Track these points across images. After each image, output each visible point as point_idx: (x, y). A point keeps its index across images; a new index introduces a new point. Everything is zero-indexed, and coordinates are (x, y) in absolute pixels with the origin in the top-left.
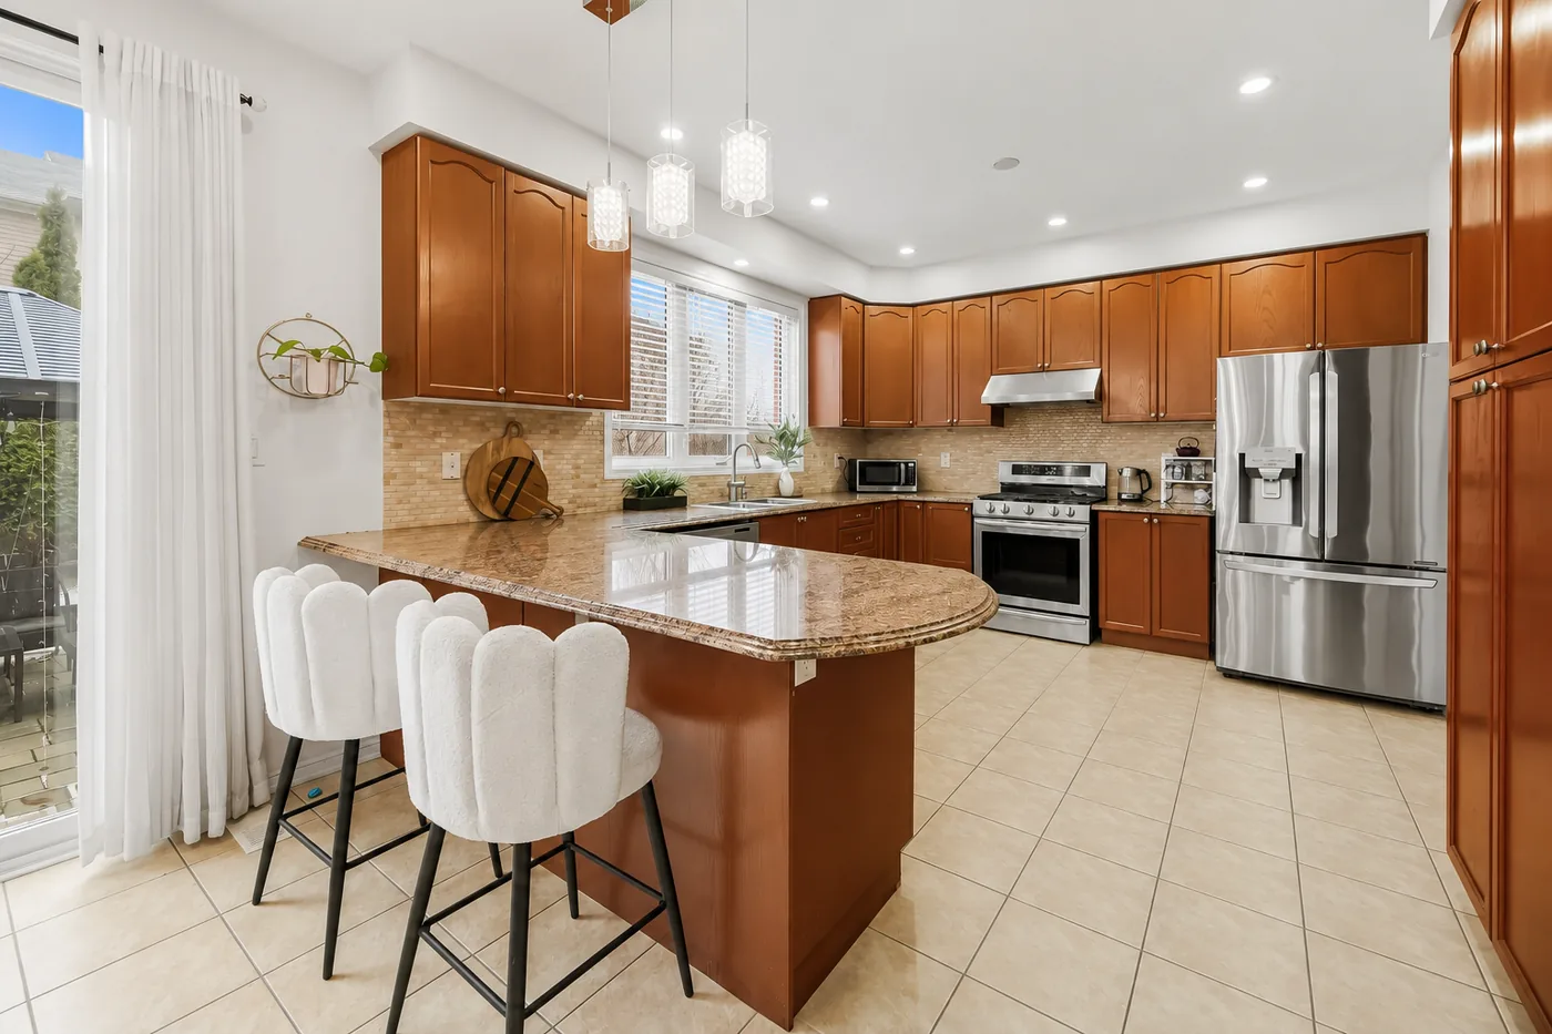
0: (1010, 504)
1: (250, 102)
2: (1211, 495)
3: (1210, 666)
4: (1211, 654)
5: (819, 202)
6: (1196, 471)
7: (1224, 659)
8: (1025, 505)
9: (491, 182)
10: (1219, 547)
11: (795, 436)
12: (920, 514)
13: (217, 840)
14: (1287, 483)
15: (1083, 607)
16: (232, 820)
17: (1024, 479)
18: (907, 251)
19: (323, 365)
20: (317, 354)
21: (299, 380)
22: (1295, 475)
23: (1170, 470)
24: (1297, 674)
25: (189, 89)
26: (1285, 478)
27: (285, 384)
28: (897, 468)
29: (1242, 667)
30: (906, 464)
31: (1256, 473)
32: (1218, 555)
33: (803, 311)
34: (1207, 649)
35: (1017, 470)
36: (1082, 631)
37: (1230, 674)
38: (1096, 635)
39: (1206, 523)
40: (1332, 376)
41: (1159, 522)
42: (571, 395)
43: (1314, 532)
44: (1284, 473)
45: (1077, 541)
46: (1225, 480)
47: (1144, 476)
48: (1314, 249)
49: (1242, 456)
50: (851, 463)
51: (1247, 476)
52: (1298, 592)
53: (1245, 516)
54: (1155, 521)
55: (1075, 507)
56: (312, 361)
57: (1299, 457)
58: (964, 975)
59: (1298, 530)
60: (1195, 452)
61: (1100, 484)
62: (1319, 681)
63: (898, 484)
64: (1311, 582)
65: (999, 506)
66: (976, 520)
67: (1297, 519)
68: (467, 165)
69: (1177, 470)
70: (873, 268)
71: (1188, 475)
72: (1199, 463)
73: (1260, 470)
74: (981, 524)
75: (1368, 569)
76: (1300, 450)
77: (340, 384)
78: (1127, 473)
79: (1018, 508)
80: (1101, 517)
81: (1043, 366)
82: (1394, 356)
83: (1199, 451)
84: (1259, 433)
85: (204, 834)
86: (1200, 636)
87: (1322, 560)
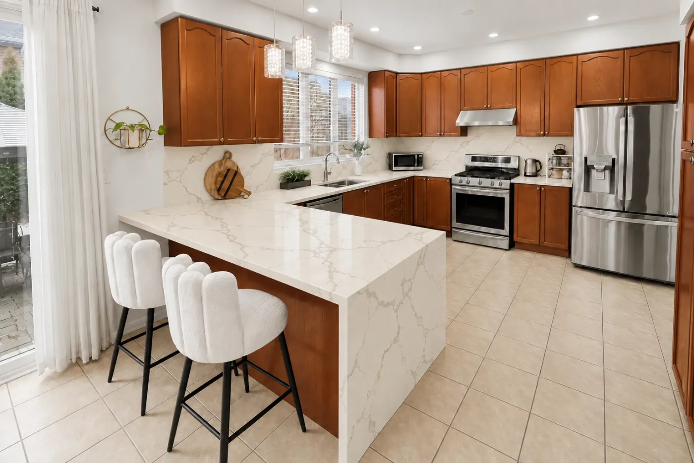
0: (470, 179)
1: (97, 10)
2: (570, 174)
3: (568, 261)
4: (569, 256)
5: (375, 29)
6: (564, 161)
7: (575, 258)
8: (477, 180)
9: (215, 36)
10: (573, 204)
11: (363, 144)
12: (425, 183)
13: (96, 361)
14: (607, 172)
15: (506, 231)
16: (102, 351)
17: (477, 164)
18: (418, 48)
19: (136, 132)
20: (132, 127)
21: (124, 140)
22: (611, 168)
23: (551, 160)
24: (611, 268)
25: (69, 8)
26: (607, 170)
27: (118, 143)
28: (413, 158)
29: (584, 263)
30: (418, 155)
31: (592, 167)
32: (573, 208)
33: (366, 80)
34: (567, 252)
35: (474, 159)
36: (505, 243)
37: (577, 266)
38: (512, 245)
39: (568, 190)
40: (631, 120)
41: (545, 190)
42: (255, 139)
43: (620, 198)
44: (606, 168)
45: (503, 199)
46: (578, 168)
47: (538, 163)
48: (624, 49)
49: (586, 159)
50: (390, 155)
51: (588, 169)
52: (612, 228)
53: (587, 188)
54: (542, 188)
55: (503, 181)
56: (130, 131)
57: (614, 160)
58: (450, 426)
59: (612, 196)
60: (563, 152)
61: (515, 167)
62: (621, 271)
63: (414, 166)
64: (619, 223)
65: (465, 180)
66: (453, 187)
67: (612, 191)
68: (203, 29)
69: (554, 161)
70: (400, 55)
71: (559, 164)
72: (565, 158)
73: (595, 166)
74: (457, 189)
75: (647, 217)
76: (615, 156)
77: (144, 140)
78: (529, 162)
79: (474, 181)
80: (516, 187)
81: (487, 107)
82: (663, 109)
83: (565, 152)
84: (595, 147)
85: (91, 358)
86: (564, 246)
87: (624, 211)
